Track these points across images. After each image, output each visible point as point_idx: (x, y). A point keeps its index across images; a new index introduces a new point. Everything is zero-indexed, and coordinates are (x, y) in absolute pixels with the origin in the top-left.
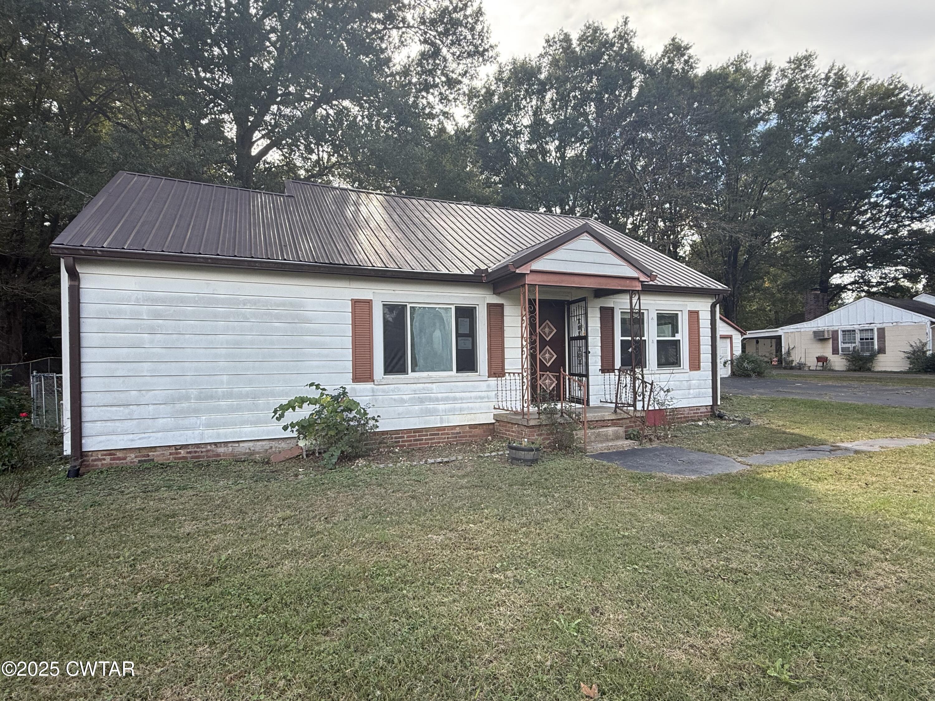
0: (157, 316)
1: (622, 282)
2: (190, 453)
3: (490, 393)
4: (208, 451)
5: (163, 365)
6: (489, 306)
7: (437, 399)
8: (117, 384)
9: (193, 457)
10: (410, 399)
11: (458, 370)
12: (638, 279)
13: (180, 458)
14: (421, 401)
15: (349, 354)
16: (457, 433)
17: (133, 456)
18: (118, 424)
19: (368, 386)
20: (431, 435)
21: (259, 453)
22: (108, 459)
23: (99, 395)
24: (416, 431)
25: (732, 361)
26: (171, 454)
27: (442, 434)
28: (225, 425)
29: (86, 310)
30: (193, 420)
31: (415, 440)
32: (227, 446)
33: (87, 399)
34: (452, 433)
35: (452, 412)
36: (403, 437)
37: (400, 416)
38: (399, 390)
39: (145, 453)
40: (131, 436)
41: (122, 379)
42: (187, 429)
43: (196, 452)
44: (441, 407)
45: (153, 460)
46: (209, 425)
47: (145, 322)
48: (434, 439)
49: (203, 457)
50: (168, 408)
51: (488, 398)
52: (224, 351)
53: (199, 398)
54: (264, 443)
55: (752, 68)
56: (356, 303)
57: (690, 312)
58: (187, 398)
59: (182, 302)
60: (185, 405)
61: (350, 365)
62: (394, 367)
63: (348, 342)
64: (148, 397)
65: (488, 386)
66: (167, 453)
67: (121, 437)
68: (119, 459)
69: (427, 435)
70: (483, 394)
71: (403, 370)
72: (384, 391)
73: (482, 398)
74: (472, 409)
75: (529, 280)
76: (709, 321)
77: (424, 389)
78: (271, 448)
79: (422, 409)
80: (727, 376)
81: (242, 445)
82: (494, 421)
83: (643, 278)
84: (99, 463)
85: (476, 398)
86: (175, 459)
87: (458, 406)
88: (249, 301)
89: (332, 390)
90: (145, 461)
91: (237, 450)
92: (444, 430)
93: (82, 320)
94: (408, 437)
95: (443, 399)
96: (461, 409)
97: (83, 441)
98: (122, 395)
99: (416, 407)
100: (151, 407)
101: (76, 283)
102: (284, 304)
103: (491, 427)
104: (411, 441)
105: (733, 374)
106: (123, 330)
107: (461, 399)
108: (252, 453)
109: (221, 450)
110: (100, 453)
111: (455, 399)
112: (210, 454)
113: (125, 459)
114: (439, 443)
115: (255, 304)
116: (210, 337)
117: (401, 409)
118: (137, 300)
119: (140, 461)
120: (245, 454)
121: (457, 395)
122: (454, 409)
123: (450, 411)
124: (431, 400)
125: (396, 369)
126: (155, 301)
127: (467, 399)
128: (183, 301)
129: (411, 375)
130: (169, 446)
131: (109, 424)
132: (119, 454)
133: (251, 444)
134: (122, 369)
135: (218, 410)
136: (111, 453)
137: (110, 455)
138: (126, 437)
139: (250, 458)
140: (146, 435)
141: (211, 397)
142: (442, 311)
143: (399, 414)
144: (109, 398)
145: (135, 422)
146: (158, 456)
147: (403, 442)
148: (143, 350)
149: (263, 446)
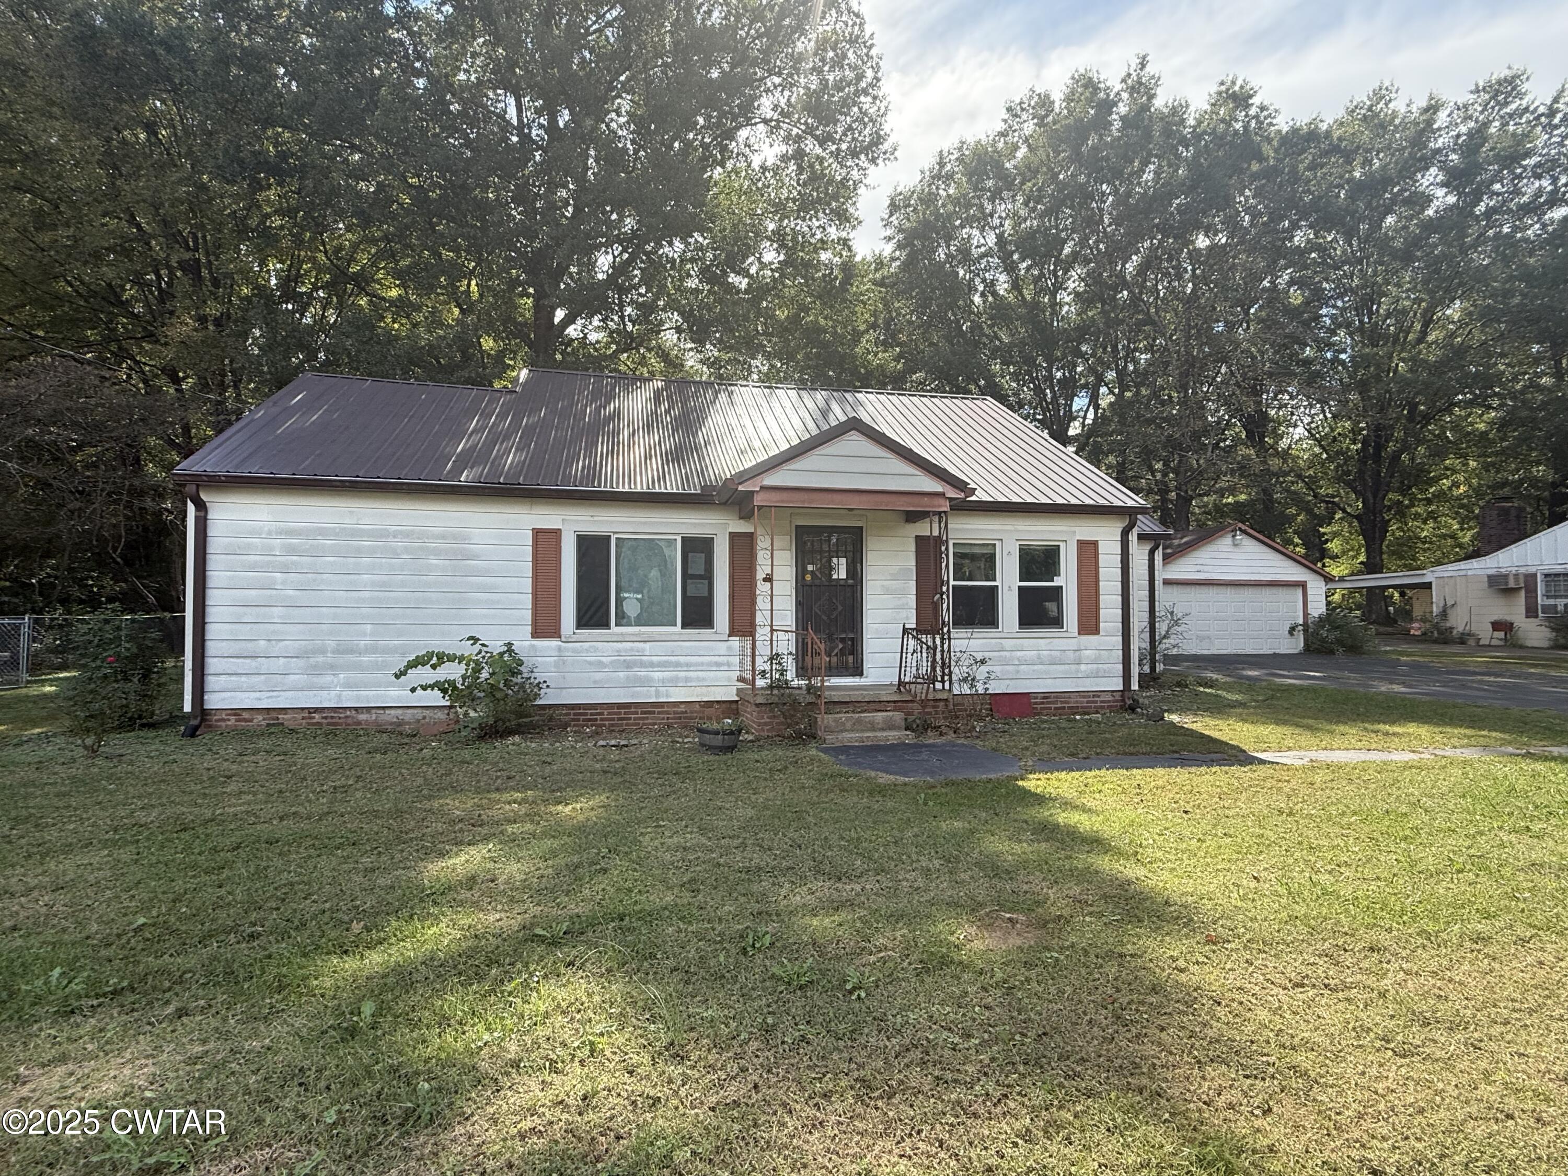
0: (291, 550)
1: (916, 500)
2: (325, 718)
3: (731, 659)
4: (347, 717)
5: (297, 610)
6: (733, 536)
7: (652, 664)
8: (244, 631)
9: (328, 724)
10: (611, 662)
11: (684, 626)
12: (942, 495)
13: (314, 724)
14: (628, 666)
15: (528, 600)
16: (682, 713)
17: (260, 718)
18: (243, 679)
19: (553, 643)
20: (642, 713)
21: (409, 723)
22: (232, 721)
23: (224, 643)
24: (620, 706)
25: (1305, 624)
26: (303, 718)
27: (659, 713)
28: (366, 686)
29: (215, 544)
30: (328, 679)
31: (619, 719)
32: (369, 713)
33: (212, 648)
34: (675, 713)
35: (674, 683)
36: (602, 714)
37: (598, 685)
38: (596, 649)
39: (274, 715)
40: (258, 695)
41: (249, 626)
42: (322, 689)
43: (332, 717)
44: (657, 675)
45: (282, 724)
46: (348, 685)
47: (278, 558)
48: (647, 718)
49: (340, 724)
50: (301, 663)
51: (728, 664)
52: (367, 594)
53: (337, 651)
54: (416, 711)
55: (1403, 110)
56: (538, 533)
57: (1081, 543)
58: (323, 651)
59: (320, 535)
60: (320, 659)
61: (528, 615)
62: (591, 618)
63: (527, 584)
64: (277, 649)
65: (729, 648)
66: (299, 716)
67: (247, 694)
68: (246, 720)
69: (637, 713)
70: (721, 659)
71: (604, 623)
72: (574, 650)
73: (718, 664)
74: (704, 679)
75: (758, 500)
76: (1119, 558)
77: (632, 649)
78: (424, 718)
79: (628, 677)
80: (1296, 651)
81: (388, 712)
82: (736, 698)
83: (952, 493)
84: (223, 724)
85: (710, 664)
86: (309, 724)
87: (682, 674)
88: (401, 532)
89: (496, 647)
90: (274, 725)
91: (383, 717)
92: (663, 707)
93: (208, 556)
94: (609, 714)
95: (660, 664)
96: (687, 679)
97: (206, 697)
98: (250, 645)
99: (621, 674)
100: (282, 660)
101: (202, 514)
102: (443, 537)
103: (734, 706)
104: (613, 719)
105: (1308, 648)
106: (253, 567)
107: (687, 665)
108: (401, 723)
109: (363, 717)
110: (224, 713)
111: (678, 664)
112: (350, 721)
113: (251, 721)
114: (655, 724)
115: (408, 536)
116: (352, 577)
117: (598, 676)
118: (269, 533)
119: (268, 725)
120: (391, 724)
121: (682, 659)
122: (677, 679)
123: (671, 680)
124: (642, 664)
125: (592, 622)
126: (290, 533)
127: (697, 664)
128: (322, 532)
129: (614, 629)
130: (303, 709)
131: (233, 678)
132: (246, 715)
133: (400, 711)
134: (250, 615)
135: (359, 667)
136: (236, 712)
137: (235, 715)
138: (254, 695)
139: (399, 729)
140: (275, 694)
141: (351, 651)
142: (662, 544)
143: (595, 682)
144: (235, 648)
145: (263, 677)
146: (289, 720)
147: (602, 720)
148: (274, 592)
149: (413, 715)
